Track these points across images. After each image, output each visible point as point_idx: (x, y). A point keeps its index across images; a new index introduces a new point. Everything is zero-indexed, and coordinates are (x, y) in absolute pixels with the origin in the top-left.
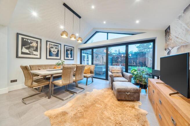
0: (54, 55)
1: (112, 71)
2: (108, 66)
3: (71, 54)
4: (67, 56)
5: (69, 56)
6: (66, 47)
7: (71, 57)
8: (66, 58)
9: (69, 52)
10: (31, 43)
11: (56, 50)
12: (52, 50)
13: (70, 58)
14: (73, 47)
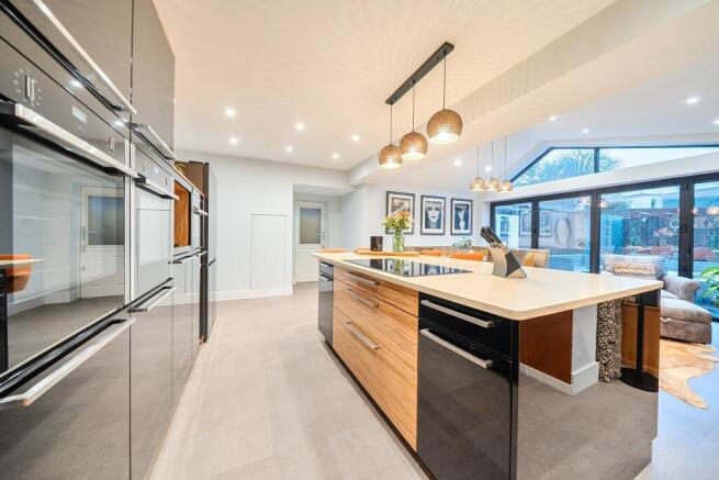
0: (433, 225)
1: (613, 269)
2: (601, 255)
3: (466, 219)
4: (458, 227)
5: (462, 224)
6: (455, 202)
7: (466, 228)
8: (454, 231)
9: (461, 215)
10: (402, 204)
11: (437, 213)
12: (430, 213)
13: (463, 231)
14: (471, 201)
